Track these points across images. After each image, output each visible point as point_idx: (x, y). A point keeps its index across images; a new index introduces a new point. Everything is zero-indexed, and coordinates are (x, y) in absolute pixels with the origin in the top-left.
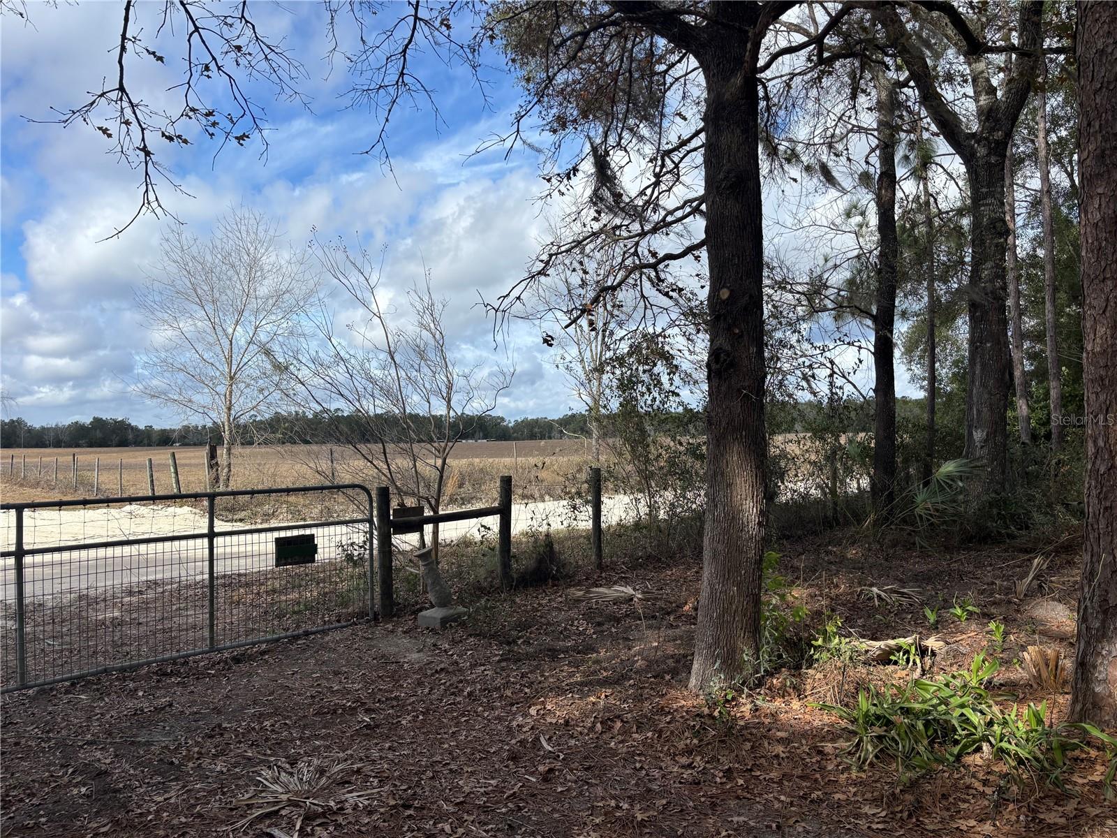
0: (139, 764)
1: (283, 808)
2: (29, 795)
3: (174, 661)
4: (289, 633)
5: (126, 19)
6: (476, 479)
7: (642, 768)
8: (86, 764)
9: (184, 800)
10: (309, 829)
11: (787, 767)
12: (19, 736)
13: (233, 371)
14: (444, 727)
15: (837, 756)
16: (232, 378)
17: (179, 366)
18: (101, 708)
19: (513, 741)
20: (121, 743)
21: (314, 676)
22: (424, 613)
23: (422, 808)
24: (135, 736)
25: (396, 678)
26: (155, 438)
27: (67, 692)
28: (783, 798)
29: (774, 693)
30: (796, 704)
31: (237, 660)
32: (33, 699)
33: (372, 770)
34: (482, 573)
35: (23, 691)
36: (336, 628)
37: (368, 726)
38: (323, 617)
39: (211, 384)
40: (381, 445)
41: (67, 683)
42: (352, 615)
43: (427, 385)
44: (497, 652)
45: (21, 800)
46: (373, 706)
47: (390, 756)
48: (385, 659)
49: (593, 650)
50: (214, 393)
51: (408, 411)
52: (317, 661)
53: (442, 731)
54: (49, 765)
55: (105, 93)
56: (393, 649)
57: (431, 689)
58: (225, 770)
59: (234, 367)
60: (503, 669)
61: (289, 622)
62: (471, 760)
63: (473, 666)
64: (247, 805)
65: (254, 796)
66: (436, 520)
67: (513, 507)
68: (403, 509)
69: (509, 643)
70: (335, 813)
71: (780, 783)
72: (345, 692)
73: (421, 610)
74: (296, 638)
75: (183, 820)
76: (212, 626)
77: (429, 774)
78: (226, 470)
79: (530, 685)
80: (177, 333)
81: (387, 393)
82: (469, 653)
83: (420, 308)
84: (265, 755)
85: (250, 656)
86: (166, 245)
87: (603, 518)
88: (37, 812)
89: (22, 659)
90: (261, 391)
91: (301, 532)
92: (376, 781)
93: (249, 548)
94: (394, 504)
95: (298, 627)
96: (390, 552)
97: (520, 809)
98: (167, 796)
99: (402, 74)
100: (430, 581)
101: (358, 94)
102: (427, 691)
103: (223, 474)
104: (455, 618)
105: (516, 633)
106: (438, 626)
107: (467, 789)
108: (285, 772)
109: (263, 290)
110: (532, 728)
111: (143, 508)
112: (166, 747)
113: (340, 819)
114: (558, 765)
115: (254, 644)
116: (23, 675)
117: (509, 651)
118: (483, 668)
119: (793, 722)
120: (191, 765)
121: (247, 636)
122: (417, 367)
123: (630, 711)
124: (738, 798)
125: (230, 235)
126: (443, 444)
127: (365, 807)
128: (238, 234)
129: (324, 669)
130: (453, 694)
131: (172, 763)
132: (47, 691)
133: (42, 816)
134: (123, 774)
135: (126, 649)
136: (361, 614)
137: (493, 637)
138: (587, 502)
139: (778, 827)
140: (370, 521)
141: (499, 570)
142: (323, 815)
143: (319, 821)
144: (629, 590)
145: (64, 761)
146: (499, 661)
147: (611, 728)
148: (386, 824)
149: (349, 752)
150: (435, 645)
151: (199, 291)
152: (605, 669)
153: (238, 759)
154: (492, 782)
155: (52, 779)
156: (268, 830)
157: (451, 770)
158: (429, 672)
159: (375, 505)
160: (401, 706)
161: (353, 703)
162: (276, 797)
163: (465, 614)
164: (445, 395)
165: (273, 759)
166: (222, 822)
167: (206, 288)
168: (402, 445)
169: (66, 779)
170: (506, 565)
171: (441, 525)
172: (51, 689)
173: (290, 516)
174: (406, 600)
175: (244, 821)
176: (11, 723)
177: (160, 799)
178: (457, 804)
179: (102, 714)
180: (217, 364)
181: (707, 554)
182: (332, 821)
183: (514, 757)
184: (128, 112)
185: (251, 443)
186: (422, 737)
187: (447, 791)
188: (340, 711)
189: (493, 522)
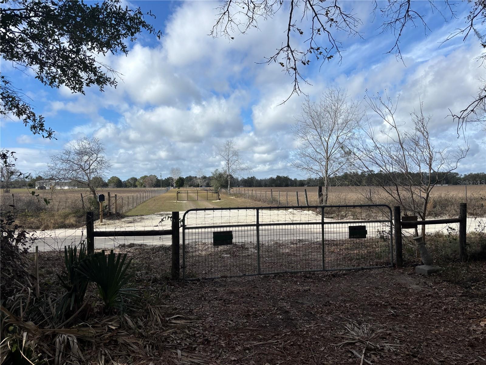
0: (299, 311)
1: (357, 342)
2: (263, 314)
3: (310, 272)
4: (355, 268)
5: (291, 18)
8: (281, 307)
9: (317, 329)
10: (368, 354)
12: (258, 292)
13: (328, 156)
14: (432, 323)
16: (328, 159)
17: (307, 155)
18: (285, 286)
19: (471, 337)
20: (293, 301)
21: (367, 288)
22: (418, 267)
23: (422, 359)
24: (297, 299)
25: (406, 294)
26: (298, 183)
27: (273, 278)
31: (334, 276)
32: (262, 279)
33: (396, 335)
34: (449, 251)
35: (259, 276)
36: (376, 268)
37: (393, 315)
38: (370, 262)
39: (319, 161)
40: (396, 187)
41: (273, 275)
42: (383, 263)
43: (419, 158)
44: (460, 291)
45: (260, 316)
46: (395, 306)
47: (405, 331)
48: (400, 286)
50: (321, 165)
51: (409, 171)
52: (368, 281)
53: (431, 324)
54: (269, 305)
55: (282, 49)
56: (403, 282)
57: (424, 303)
58: (332, 320)
59: (329, 154)
60: (464, 300)
61: (354, 263)
62: (447, 342)
63: (446, 296)
64: (342, 337)
65: (344, 334)
66: (424, 223)
67: (467, 219)
68: (406, 217)
69: (466, 288)
70: (379, 350)
72: (381, 298)
73: (417, 265)
74: (359, 270)
75: (317, 337)
76: (324, 261)
77: (425, 344)
78: (326, 197)
79: (480, 311)
80: (307, 141)
81: (398, 162)
82: (444, 289)
83: (416, 120)
84: (348, 318)
85: (339, 275)
86: (303, 106)
88: (266, 321)
89: (259, 264)
90: (340, 164)
91: (360, 224)
92: (398, 341)
93: (338, 230)
94: (402, 215)
95: (359, 265)
96: (401, 237)
98: (310, 326)
99: (408, 11)
100: (421, 252)
101: (386, 26)
102: (422, 304)
103: (325, 198)
104: (436, 271)
105: (470, 283)
106: (426, 274)
107: (446, 356)
108: (356, 327)
109: (340, 121)
110: (482, 333)
111: (295, 211)
112: (309, 306)
113: (382, 354)
115: (340, 270)
116: (259, 269)
117: (467, 292)
118: (452, 298)
120: (318, 315)
121: (337, 266)
122: (414, 149)
125: (327, 99)
126: (427, 187)
127: (394, 352)
128: (331, 98)
129: (371, 285)
130: (436, 308)
131: (311, 313)
132: (266, 277)
133: (267, 323)
134: (294, 314)
135: (293, 265)
136: (387, 263)
137: (457, 283)
140: (391, 222)
141: (459, 250)
142: (375, 350)
143: (373, 352)
145: (273, 304)
146: (461, 296)
148: (404, 362)
149: (385, 325)
150: (425, 283)
151: (315, 123)
153: (337, 317)
154: (459, 355)
155: (270, 310)
156: (351, 350)
157: (436, 344)
158: (423, 295)
159: (393, 214)
161: (386, 303)
162: (353, 337)
163: (441, 270)
164: (428, 162)
165: (351, 320)
166: (332, 342)
167: (318, 122)
168: (405, 187)
169: (275, 311)
170: (463, 249)
171: (426, 226)
172: (268, 276)
173: (352, 217)
174: (409, 259)
175: (341, 343)
176: (256, 287)
177: (308, 326)
178: (440, 361)
179: (285, 289)
180: (322, 153)
182: (379, 354)
183: (472, 346)
184: (290, 54)
185: (335, 186)
186: (420, 326)
187: (435, 354)
188: (379, 305)
189: (456, 226)
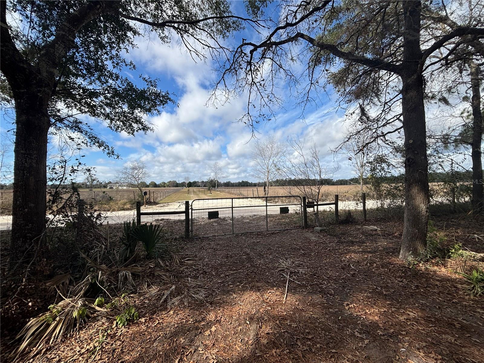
0: (255, 253)
1: (285, 269)
3: (260, 232)
4: (283, 229)
6: (327, 195)
7: (384, 279)
8: (245, 252)
9: (264, 263)
10: (291, 275)
11: (441, 289)
12: (233, 243)
13: (269, 170)
14: (323, 257)
15: (463, 290)
16: (268, 172)
17: (257, 170)
19: (342, 264)
20: (251, 248)
21: (289, 240)
23: (319, 276)
24: (253, 247)
25: (309, 243)
26: (253, 185)
27: (241, 236)
28: (440, 299)
29: (433, 264)
30: (443, 269)
31: (272, 234)
32: (235, 236)
33: (305, 265)
34: (330, 219)
35: (233, 235)
36: (294, 229)
37: (303, 254)
38: (291, 226)
39: (264, 173)
40: (303, 186)
41: (241, 234)
42: (298, 226)
43: (315, 171)
44: (336, 240)
45: (234, 257)
46: (304, 249)
47: (309, 262)
48: (306, 238)
49: (365, 243)
50: (265, 175)
51: (310, 178)
52: (290, 236)
54: (238, 250)
55: (245, 115)
56: (308, 236)
58: (272, 258)
60: (338, 245)
61: (283, 226)
62: (330, 267)
63: (329, 243)
64: (277, 267)
65: (278, 265)
66: (318, 205)
67: (339, 203)
68: (309, 202)
69: (339, 238)
70: (297, 273)
71: (439, 294)
72: (297, 245)
73: (315, 227)
74: (285, 230)
75: (264, 267)
76: (267, 226)
77: (320, 268)
79: (346, 250)
80: (257, 163)
81: (304, 173)
82: (328, 239)
83: (313, 152)
84: (280, 256)
85: (275, 233)
87: (366, 207)
89: (233, 228)
90: (274, 174)
91: (285, 206)
92: (306, 268)
93: (274, 209)
94: (307, 201)
95: (285, 228)
96: (306, 212)
97: (346, 282)
98: (261, 261)
99: (308, 98)
100: (316, 220)
102: (318, 247)
104: (324, 230)
105: (341, 236)
106: (319, 232)
107: (330, 274)
108: (285, 261)
110: (348, 261)
111: (252, 199)
112: (260, 251)
113: (298, 275)
114: (356, 273)
115: (276, 230)
116: (233, 231)
117: (339, 240)
118: (332, 244)
119: (442, 275)
120: (265, 255)
121: (274, 228)
122: (312, 167)
123: (379, 262)
124: (421, 295)
126: (319, 186)
127: (304, 273)
129: (292, 238)
130: (325, 249)
131: (261, 254)
132: (237, 235)
133: (238, 261)
134: (252, 255)
135: (251, 228)
136: (300, 226)
137: (335, 236)
138: (361, 202)
139: (439, 308)
140: (301, 205)
141: (335, 219)
142: (294, 273)
144: (376, 228)
145: (241, 250)
146: (337, 242)
147: (372, 265)
148: (310, 278)
149: (299, 259)
150: (319, 236)
151: (261, 153)
152: (369, 249)
153: (275, 256)
154: (337, 273)
155: (239, 253)
156: (282, 274)
157: (325, 268)
158: (318, 243)
159: (302, 201)
160: (311, 251)
161: (299, 247)
162: (283, 266)
163: (326, 229)
164: (319, 174)
165: (282, 257)
166: (272, 270)
167: (263, 153)
168: (308, 186)
169: (242, 254)
170: (337, 218)
173: (281, 202)
174: (310, 224)
175: (277, 270)
176: (231, 241)
177: (259, 262)
178: (328, 277)
179: (247, 241)
180: (265, 169)
181: (405, 220)
183: (343, 268)
184: (249, 117)
185: (272, 186)
186: (317, 259)
187: (325, 273)
188: (296, 249)
189: (333, 206)
